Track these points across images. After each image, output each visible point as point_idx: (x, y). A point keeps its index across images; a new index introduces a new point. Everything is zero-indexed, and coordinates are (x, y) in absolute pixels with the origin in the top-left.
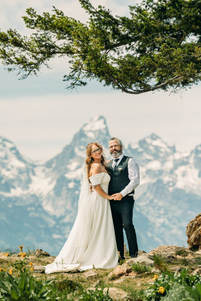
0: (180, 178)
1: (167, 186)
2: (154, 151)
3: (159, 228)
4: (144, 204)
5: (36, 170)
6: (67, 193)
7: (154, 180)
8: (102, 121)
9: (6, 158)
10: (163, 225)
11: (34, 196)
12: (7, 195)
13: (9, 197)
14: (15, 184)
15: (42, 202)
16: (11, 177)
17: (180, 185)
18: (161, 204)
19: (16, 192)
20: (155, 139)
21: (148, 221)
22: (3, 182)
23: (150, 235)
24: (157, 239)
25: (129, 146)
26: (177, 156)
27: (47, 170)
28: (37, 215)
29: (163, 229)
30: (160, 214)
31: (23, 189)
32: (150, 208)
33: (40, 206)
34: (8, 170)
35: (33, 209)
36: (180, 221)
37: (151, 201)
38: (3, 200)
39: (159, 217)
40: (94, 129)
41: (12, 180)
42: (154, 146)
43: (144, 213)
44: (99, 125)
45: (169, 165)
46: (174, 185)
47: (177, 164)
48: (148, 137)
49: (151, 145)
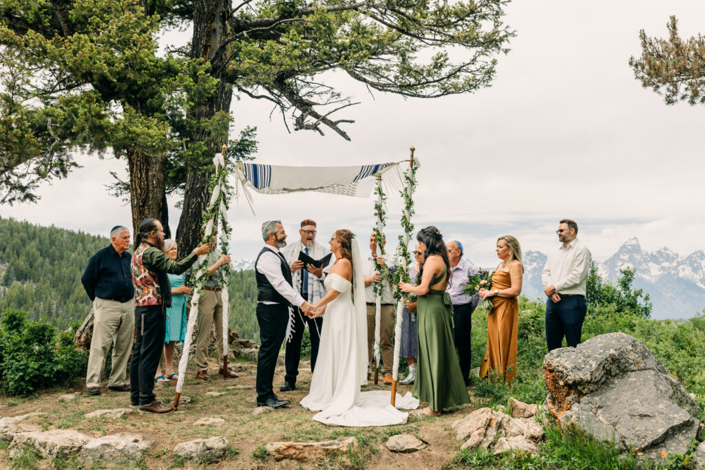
0: (681, 271)
1: (673, 276)
2: (666, 257)
4: (660, 285)
7: (666, 272)
8: (635, 240)
17: (681, 275)
20: (666, 250)
23: (663, 302)
25: (652, 253)
26: (679, 260)
27: (605, 266)
30: (669, 291)
32: (664, 288)
36: (681, 295)
37: (664, 284)
44: (634, 242)
45: (674, 264)
46: (678, 275)
47: (679, 264)
48: (662, 249)
49: (664, 253)
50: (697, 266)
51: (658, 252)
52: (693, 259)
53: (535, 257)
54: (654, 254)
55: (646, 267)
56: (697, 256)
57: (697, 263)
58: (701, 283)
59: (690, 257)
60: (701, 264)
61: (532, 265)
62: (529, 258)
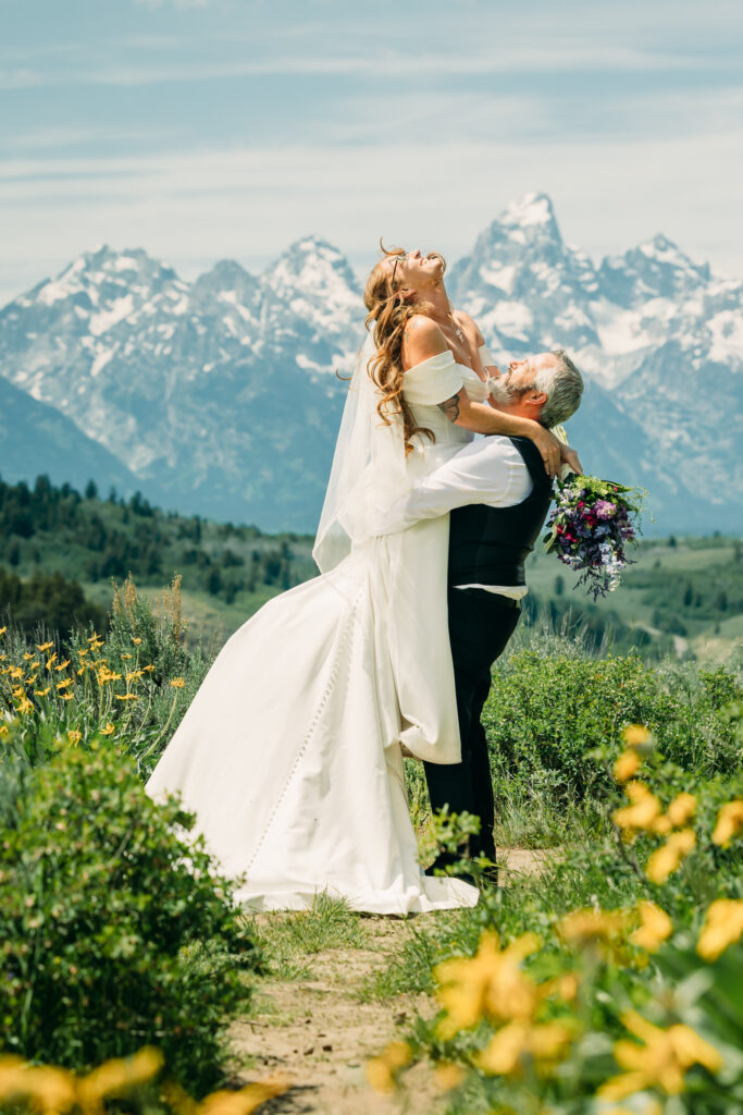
0: (718, 337)
1: (688, 357)
2: (660, 276)
3: (669, 450)
4: (636, 396)
7: (662, 341)
8: (544, 204)
9: (323, 285)
10: (678, 445)
12: (322, 369)
13: (328, 374)
14: (343, 346)
16: (334, 328)
17: (718, 354)
18: (674, 396)
19: (345, 362)
20: (664, 250)
21: (645, 437)
22: (316, 339)
23: (646, 466)
24: (663, 477)
25: (605, 263)
26: (714, 290)
29: (675, 454)
30: (671, 419)
32: (649, 406)
34: (328, 312)
36: (715, 437)
37: (652, 391)
38: (314, 380)
39: (669, 427)
40: (525, 223)
41: (337, 336)
42: (660, 264)
43: (634, 416)
44: (537, 214)
45: (695, 308)
46: (705, 353)
47: (712, 307)
48: (647, 243)
49: (654, 260)
51: (629, 255)
53: (123, 274)
54: (616, 264)
55: (581, 319)
61: (110, 310)
62: (99, 277)
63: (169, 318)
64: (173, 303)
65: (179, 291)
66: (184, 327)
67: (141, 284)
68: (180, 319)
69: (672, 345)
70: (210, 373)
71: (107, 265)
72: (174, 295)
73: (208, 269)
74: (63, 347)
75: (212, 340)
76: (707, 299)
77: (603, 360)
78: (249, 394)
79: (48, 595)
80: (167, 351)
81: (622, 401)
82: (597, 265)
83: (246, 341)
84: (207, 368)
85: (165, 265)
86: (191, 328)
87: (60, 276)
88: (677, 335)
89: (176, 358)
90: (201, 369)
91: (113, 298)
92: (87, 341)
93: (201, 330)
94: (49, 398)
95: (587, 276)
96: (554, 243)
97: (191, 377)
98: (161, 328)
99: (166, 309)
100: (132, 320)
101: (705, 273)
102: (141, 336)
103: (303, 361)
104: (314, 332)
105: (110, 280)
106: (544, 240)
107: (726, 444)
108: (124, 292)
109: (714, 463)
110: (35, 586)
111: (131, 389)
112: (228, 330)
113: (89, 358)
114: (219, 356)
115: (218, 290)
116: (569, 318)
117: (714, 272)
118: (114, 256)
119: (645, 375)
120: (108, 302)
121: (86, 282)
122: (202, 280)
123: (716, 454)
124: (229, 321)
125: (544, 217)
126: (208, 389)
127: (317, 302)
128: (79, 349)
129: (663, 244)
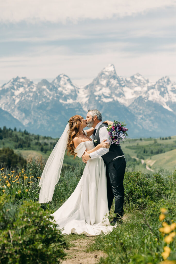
0: (150, 95)
1: (144, 99)
2: (138, 82)
3: (140, 120)
4: (133, 108)
5: (80, 90)
6: (95, 102)
7: (138, 96)
8: (112, 67)
9: (65, 84)
10: (142, 118)
11: (78, 103)
12: (65, 103)
13: (66, 104)
14: (69, 97)
15: (82, 106)
16: (67, 94)
17: (150, 99)
18: (141, 108)
19: (70, 101)
20: (139, 76)
21: (135, 117)
22: (63, 96)
23: (135, 123)
24: (139, 125)
26: (149, 85)
27: (85, 91)
28: (80, 113)
29: (142, 120)
30: (140, 113)
31: (73, 100)
32: (136, 110)
33: (82, 108)
34: (66, 90)
35: (78, 110)
38: (63, 105)
40: (108, 71)
42: (138, 79)
43: (133, 112)
44: (111, 69)
45: (145, 89)
46: (148, 98)
47: (149, 88)
48: (135, 75)
49: (136, 79)
50: (164, 90)
52: (161, 84)
53: (21, 82)
54: (129, 79)
56: (165, 82)
57: (164, 87)
58: (167, 105)
59: (158, 82)
60: (167, 89)
61: (19, 90)
63: (31, 92)
64: (32, 88)
65: (34, 86)
66: (35, 94)
67: (25, 85)
68: (34, 92)
69: (141, 97)
70: (41, 104)
71: (18, 81)
72: (32, 87)
73: (40, 81)
74: (9, 98)
75: (41, 97)
76: (148, 87)
77: (126, 100)
78: (49, 108)
79: (6, 152)
80: (31, 99)
81: (130, 109)
82: (124, 80)
83: (48, 96)
84: (40, 103)
85: (31, 80)
86: (36, 94)
87: (8, 83)
88: (141, 95)
89: (33, 100)
90: (39, 102)
91: (19, 87)
92: (14, 97)
93: (39, 94)
94: (6, 110)
95: (122, 82)
96: (115, 75)
97: (36, 104)
98: (30, 94)
99: (31, 90)
100: (24, 92)
101: (148, 81)
102: (26, 96)
103: (61, 101)
104: (63, 95)
105: (19, 84)
106: (113, 74)
107: (152, 118)
108: (22, 86)
109: (150, 122)
110: (3, 150)
111: (24, 107)
112: (44, 94)
113: (14, 100)
114: (42, 100)
115: (42, 86)
116: (118, 91)
117: (150, 81)
118: (19, 78)
119: (135, 103)
120: (18, 88)
121: (13, 84)
122: (39, 84)
123: (150, 120)
124: (45, 92)
125: (113, 69)
126: (41, 107)
127: (64, 88)
128: (12, 99)
129: (138, 75)
